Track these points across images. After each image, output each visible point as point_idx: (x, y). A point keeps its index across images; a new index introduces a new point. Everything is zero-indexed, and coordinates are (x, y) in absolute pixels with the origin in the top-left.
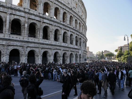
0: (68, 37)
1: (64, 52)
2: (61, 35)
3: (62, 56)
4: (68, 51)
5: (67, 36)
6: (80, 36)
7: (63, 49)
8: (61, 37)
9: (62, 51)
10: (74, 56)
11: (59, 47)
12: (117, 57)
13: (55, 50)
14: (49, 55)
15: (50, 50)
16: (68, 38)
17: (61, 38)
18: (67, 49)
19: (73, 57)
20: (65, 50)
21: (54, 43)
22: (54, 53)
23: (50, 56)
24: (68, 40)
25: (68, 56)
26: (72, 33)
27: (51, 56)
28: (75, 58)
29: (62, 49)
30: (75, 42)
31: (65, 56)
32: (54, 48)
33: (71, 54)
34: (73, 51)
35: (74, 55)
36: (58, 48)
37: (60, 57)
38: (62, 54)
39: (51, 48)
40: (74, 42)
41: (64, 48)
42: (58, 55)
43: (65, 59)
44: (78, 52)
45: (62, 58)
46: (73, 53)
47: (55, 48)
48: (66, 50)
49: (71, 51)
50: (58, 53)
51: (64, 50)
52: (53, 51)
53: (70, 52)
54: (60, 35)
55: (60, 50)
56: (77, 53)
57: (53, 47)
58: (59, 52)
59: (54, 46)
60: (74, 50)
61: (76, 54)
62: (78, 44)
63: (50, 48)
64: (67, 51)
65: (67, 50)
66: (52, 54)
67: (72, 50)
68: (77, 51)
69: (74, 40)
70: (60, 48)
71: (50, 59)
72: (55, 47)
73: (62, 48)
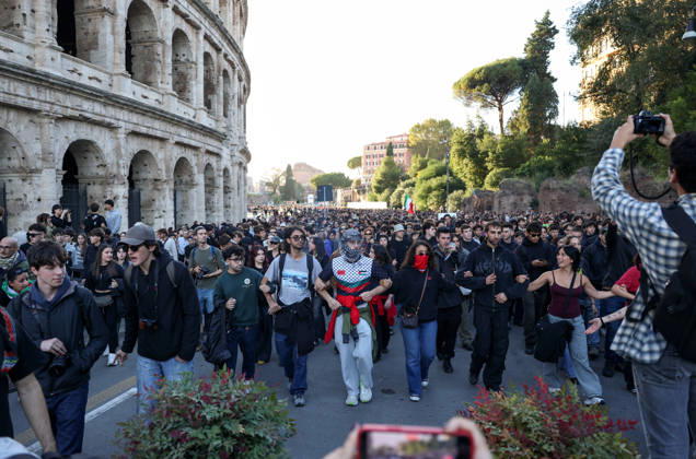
0: (162, 42)
1: (135, 146)
2: (113, 14)
3: (125, 172)
4: (162, 140)
5: (152, 41)
6: (226, 56)
7: (131, 127)
8: (113, 33)
9: (122, 136)
10: (200, 179)
11: (98, 108)
12: (375, 187)
13: (72, 126)
14: (15, 163)
15: (26, 119)
16: (159, 49)
17: (109, 38)
18: (158, 128)
19: (191, 184)
20: (144, 130)
21: (57, 64)
22: (59, 150)
23: (28, 173)
24: (159, 68)
25: (164, 176)
26: (185, 27)
27: (38, 171)
28: (202, 188)
29: (124, 127)
30: (201, 87)
31: (143, 175)
32: (60, 111)
33: (182, 164)
34: (193, 143)
35: (195, 170)
36: (91, 108)
37: (107, 181)
38: (126, 161)
39: (35, 105)
40: (194, 89)
41: (135, 118)
42: (90, 169)
43: (143, 198)
44: (218, 155)
45: (121, 191)
46: (189, 155)
47: (69, 112)
48: (151, 132)
49: (177, 143)
50: (91, 156)
51: (138, 129)
52: (50, 128)
53: (177, 153)
54: (107, 19)
55: (110, 127)
56: (213, 160)
57: (48, 95)
58: (100, 143)
59: (60, 96)
60: (198, 137)
61: (208, 167)
62: (218, 107)
63: (20, 102)
64: (157, 143)
65: (159, 134)
66: (46, 156)
67: (185, 136)
68: (212, 144)
69: (192, 72)
70: (111, 111)
71: (31, 197)
72: (71, 103)
73: (123, 115)
